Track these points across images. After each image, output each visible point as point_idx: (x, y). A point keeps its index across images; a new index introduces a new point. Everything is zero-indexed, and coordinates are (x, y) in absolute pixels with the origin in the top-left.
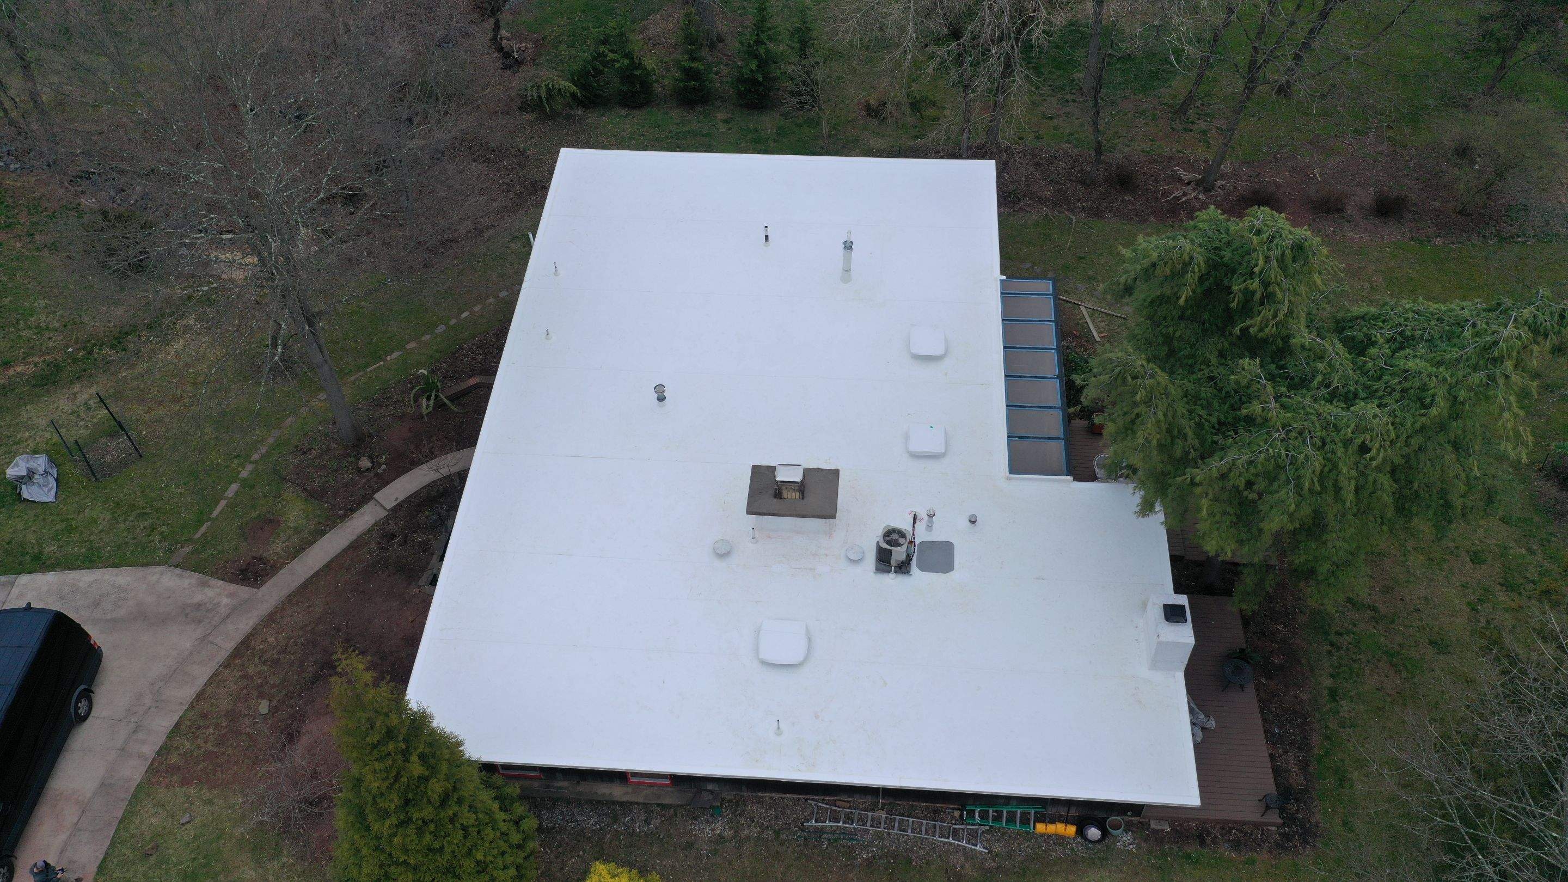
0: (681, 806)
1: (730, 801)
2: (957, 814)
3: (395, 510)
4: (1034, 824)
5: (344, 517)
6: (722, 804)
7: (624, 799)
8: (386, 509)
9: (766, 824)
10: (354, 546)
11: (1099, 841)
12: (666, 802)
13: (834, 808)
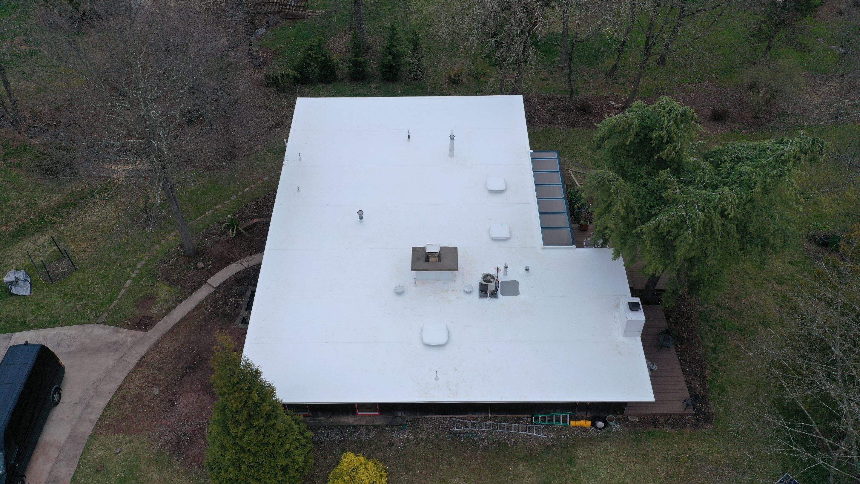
0: (385, 425)
1: (410, 421)
2: (529, 419)
3: (219, 287)
4: (570, 422)
5: (191, 293)
6: (407, 423)
7: (355, 424)
8: (213, 287)
9: (430, 431)
10: (199, 306)
11: (603, 428)
12: (377, 423)
13: (465, 421)
